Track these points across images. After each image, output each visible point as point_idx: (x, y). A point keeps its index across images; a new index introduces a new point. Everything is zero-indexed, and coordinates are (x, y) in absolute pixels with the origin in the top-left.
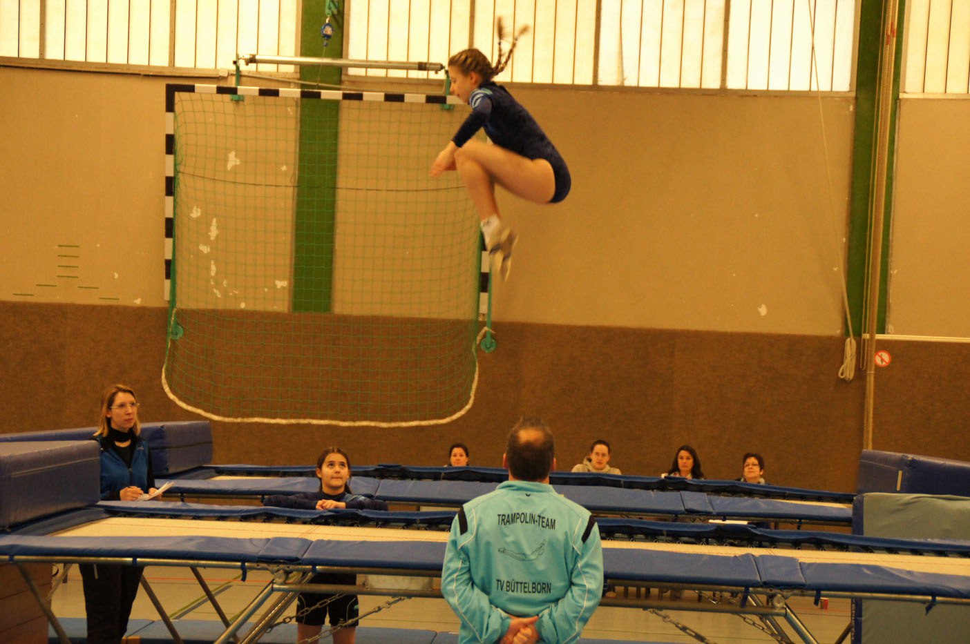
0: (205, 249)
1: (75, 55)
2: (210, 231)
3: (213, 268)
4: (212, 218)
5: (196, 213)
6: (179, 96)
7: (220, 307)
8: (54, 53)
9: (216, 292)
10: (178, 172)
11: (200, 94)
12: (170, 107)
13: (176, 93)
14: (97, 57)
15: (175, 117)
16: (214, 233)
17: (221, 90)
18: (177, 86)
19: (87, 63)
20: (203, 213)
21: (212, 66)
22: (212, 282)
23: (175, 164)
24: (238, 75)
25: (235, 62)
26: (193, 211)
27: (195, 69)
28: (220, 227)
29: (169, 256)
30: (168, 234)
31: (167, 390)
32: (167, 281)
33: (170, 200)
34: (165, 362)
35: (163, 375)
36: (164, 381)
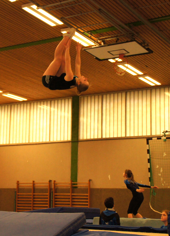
0: (160, 175)
1: (132, 135)
2: (160, 170)
3: (162, 179)
4: (161, 167)
5: (158, 167)
6: (150, 141)
7: (163, 188)
8: (128, 135)
9: (163, 184)
10: (151, 158)
11: (154, 140)
12: (148, 143)
13: (149, 140)
14: (136, 135)
15: (149, 145)
16: (161, 171)
17: (158, 139)
18: (149, 139)
19: (134, 136)
20: (159, 167)
21: (159, 134)
22: (162, 182)
23: (150, 156)
24: (165, 135)
25: (163, 133)
26: (157, 166)
27: (156, 135)
28: (163, 170)
29: (149, 176)
30: (149, 172)
31: (151, 207)
32: (150, 182)
33: (149, 164)
34: (150, 200)
35: (150, 204)
36: (150, 205)
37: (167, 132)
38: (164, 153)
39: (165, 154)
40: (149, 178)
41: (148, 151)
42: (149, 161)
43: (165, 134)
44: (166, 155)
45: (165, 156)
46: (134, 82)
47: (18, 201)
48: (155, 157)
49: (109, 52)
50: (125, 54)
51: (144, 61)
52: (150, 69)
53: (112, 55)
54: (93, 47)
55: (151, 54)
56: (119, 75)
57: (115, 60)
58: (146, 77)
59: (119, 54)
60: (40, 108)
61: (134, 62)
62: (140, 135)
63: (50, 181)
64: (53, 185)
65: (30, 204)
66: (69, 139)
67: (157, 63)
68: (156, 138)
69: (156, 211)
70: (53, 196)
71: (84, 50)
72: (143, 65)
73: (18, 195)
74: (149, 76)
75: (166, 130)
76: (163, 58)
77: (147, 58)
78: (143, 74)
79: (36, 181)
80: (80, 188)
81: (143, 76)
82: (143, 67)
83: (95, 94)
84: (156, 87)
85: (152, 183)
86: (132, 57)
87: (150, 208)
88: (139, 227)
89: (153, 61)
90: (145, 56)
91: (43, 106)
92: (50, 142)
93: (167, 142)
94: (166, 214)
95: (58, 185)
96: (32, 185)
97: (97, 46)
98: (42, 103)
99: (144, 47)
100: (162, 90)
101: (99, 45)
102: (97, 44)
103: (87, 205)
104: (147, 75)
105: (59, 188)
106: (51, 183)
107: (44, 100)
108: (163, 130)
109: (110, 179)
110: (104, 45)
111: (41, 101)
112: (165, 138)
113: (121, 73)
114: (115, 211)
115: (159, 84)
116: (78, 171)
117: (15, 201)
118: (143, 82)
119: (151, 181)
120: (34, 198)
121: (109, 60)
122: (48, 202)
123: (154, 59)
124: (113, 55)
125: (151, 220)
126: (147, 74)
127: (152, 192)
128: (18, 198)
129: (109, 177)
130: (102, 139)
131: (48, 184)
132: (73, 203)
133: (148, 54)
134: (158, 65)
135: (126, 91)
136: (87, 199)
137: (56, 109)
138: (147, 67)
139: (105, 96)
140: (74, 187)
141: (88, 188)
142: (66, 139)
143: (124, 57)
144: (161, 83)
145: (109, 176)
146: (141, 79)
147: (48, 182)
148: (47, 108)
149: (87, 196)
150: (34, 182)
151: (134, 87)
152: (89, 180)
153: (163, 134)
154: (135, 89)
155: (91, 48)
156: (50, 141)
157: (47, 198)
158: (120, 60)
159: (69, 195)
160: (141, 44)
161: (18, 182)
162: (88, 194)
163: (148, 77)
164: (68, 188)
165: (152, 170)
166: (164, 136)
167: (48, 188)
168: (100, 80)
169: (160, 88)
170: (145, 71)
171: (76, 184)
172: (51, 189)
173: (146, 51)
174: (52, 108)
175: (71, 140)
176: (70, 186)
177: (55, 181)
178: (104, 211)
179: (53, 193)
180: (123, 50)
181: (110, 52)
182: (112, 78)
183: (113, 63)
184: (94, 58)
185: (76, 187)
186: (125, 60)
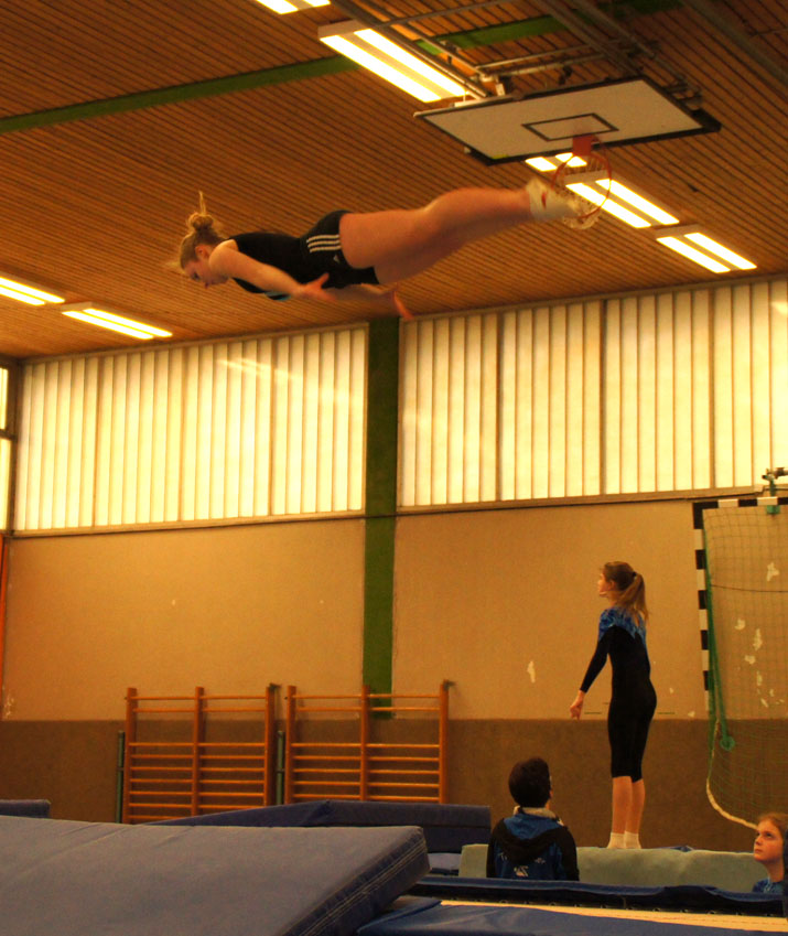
0: (751, 660)
1: (630, 488)
2: (753, 642)
3: (760, 679)
4: (756, 628)
5: (741, 625)
6: (707, 513)
7: (766, 716)
8: (612, 489)
9: (764, 702)
10: (711, 585)
11: (725, 508)
12: (698, 523)
13: (704, 511)
14: (647, 487)
15: (704, 534)
16: (758, 643)
17: (742, 503)
18: (702, 504)
19: (639, 494)
20: (747, 625)
21: (749, 484)
22: (758, 691)
23: (707, 578)
24: (773, 489)
25: (764, 477)
26: (736, 624)
27: (734, 488)
28: (764, 638)
29: (706, 667)
30: (705, 646)
31: (712, 800)
32: (707, 692)
33: (704, 613)
34: (710, 772)
35: (708, 786)
36: (708, 791)
37: (781, 473)
38: (771, 566)
39: (772, 572)
40: (706, 673)
41: (701, 559)
42: (704, 599)
43: (772, 482)
44: (776, 573)
45: (774, 577)
46: (640, 257)
47: (134, 774)
48: (728, 585)
49: (527, 126)
50: (597, 135)
51: (681, 164)
52: (709, 202)
53: (543, 141)
54: (458, 105)
55: (709, 135)
56: (572, 226)
57: (556, 162)
58: (690, 236)
59: (572, 134)
60: (229, 371)
61: (636, 168)
62: (666, 486)
63: (273, 689)
64: (285, 704)
65: (187, 787)
66: (357, 504)
67: (740, 176)
68: (736, 500)
69: (733, 818)
70: (287, 752)
71: (421, 117)
72: (678, 182)
73: (134, 750)
74: (702, 232)
75: (777, 465)
76: (765, 152)
77: (694, 154)
78: (675, 221)
79: (212, 691)
80: (401, 717)
81: (678, 230)
82: (678, 191)
83: (470, 308)
84: (735, 279)
85: (717, 697)
86: (629, 148)
87: (710, 805)
88: (658, 889)
89: (722, 164)
90: (687, 144)
91: (243, 364)
92: (271, 519)
93: (781, 518)
94: (775, 831)
95: (310, 705)
96: (192, 704)
97: (478, 100)
98: (238, 348)
99: (681, 104)
100: (761, 292)
101: (484, 95)
102: (478, 91)
103: (434, 792)
104: (696, 226)
105: (312, 717)
106: (279, 696)
107: (243, 338)
108: (763, 467)
109: (533, 680)
110: (509, 96)
111: (231, 339)
112: (773, 500)
113: (580, 221)
114: (555, 820)
115: (746, 265)
116: (394, 644)
117: (119, 775)
118: (676, 257)
119: (713, 689)
120: (204, 763)
121: (530, 162)
122: (264, 782)
123: (726, 156)
124: (547, 139)
125: (713, 856)
126: (694, 222)
127: (715, 733)
128: (135, 762)
129: (531, 669)
130: (499, 505)
131: (263, 704)
132: (374, 784)
133: (701, 137)
134: (742, 182)
135: (604, 297)
136: (434, 766)
137: (298, 377)
138: (695, 190)
139: (510, 321)
140: (376, 714)
141: (440, 717)
142: (341, 507)
143: (596, 147)
144: (754, 263)
145: (531, 664)
146: (669, 242)
147: (263, 692)
148: (258, 369)
149: (434, 753)
150: (201, 691)
151: (636, 279)
152: (441, 682)
153: (767, 483)
154: (645, 288)
155: (450, 107)
156: (270, 513)
157: (259, 763)
158: (576, 162)
159: (355, 751)
160: (666, 92)
161: (132, 692)
162: (437, 746)
163: (697, 237)
164: (350, 718)
165: (717, 637)
166: (768, 492)
167: (264, 717)
168: (492, 249)
169: (751, 285)
170: (689, 210)
171: (388, 702)
172: (275, 724)
173: (691, 124)
174: (282, 373)
175: (364, 512)
176: (360, 708)
177: (293, 689)
178: (508, 820)
179: (287, 742)
180: (591, 119)
181: (534, 127)
182: (544, 242)
183: (547, 173)
184: (462, 153)
185: (387, 715)
186: (598, 162)
